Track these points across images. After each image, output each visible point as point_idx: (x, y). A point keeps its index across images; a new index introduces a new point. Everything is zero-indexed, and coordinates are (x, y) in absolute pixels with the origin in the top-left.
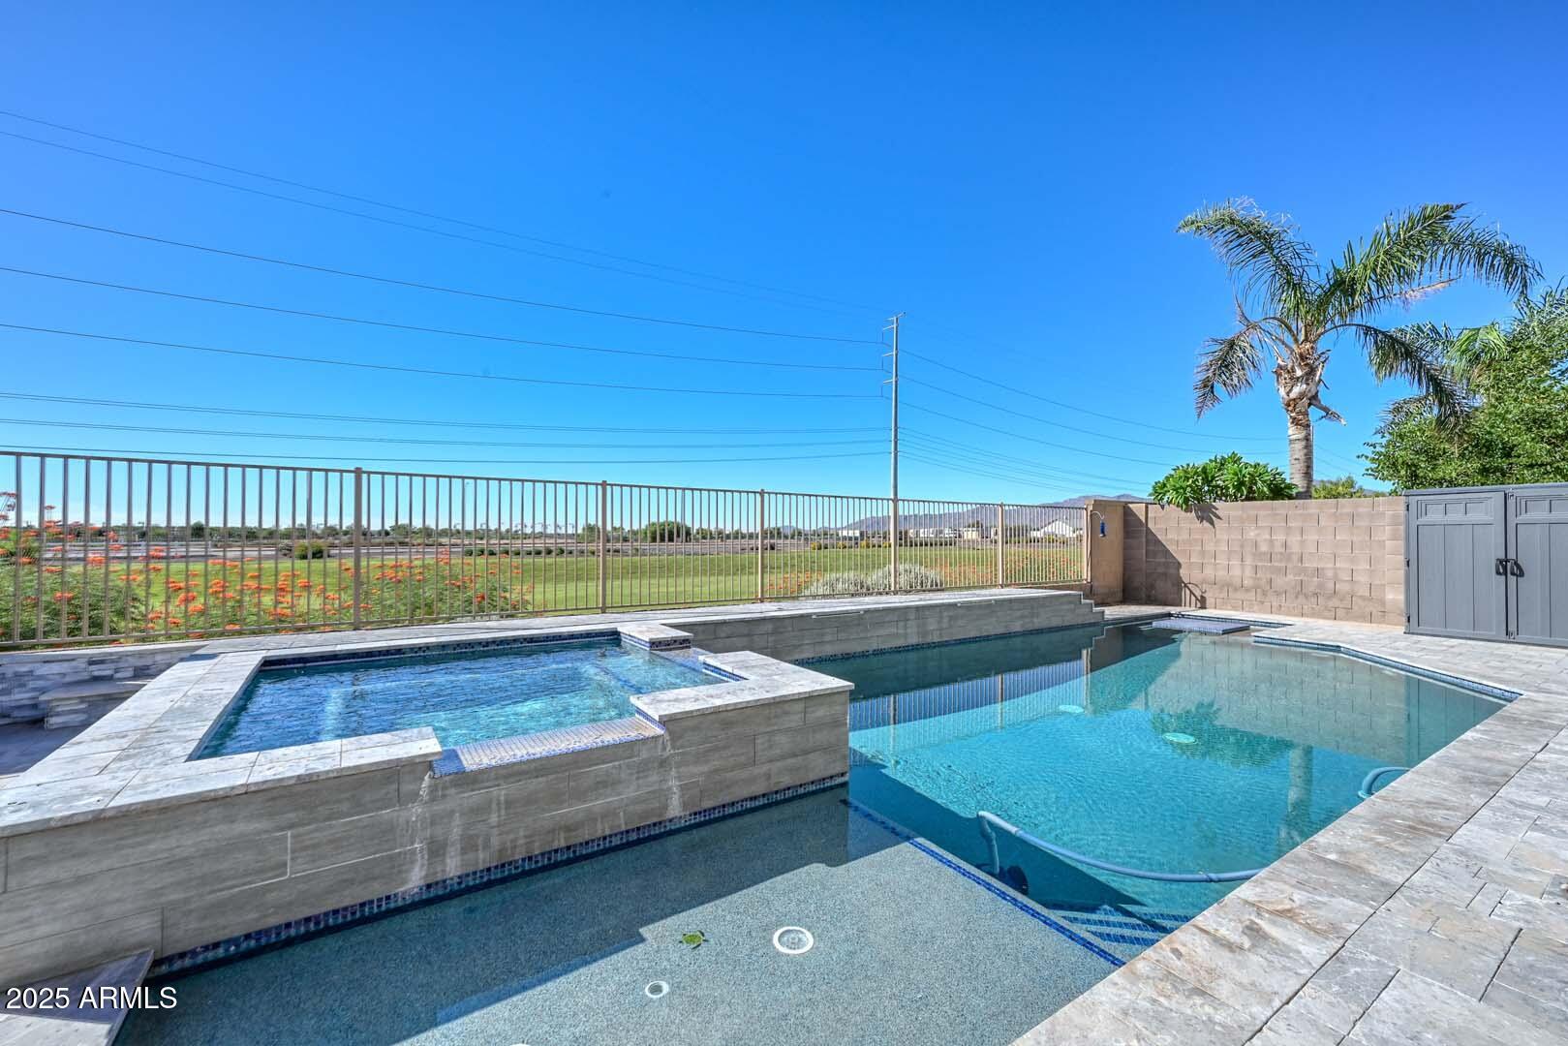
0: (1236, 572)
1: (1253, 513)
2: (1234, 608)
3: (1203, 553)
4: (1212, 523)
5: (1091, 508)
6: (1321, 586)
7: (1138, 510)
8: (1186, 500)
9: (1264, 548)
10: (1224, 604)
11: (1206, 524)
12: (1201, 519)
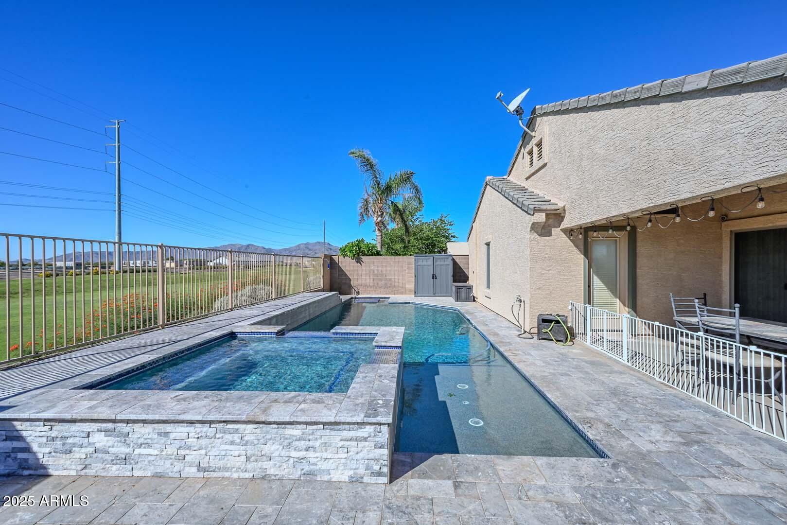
0: (368, 281)
1: (373, 260)
2: (368, 294)
3: (358, 275)
4: (361, 264)
5: (323, 257)
6: (391, 284)
7: (335, 258)
8: (354, 255)
9: (376, 272)
10: (365, 292)
11: (359, 264)
12: (357, 262)
